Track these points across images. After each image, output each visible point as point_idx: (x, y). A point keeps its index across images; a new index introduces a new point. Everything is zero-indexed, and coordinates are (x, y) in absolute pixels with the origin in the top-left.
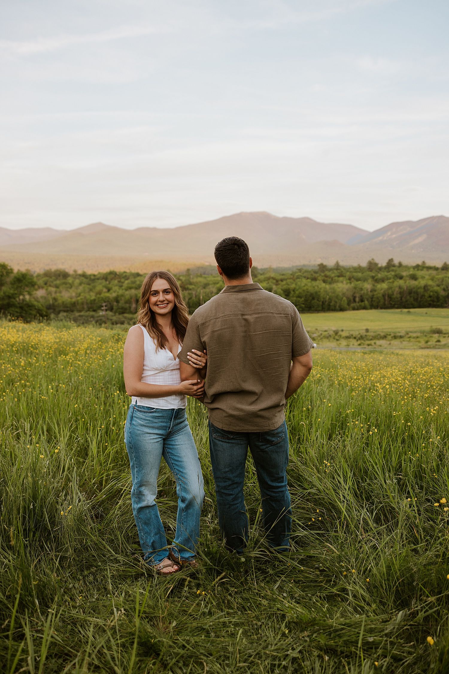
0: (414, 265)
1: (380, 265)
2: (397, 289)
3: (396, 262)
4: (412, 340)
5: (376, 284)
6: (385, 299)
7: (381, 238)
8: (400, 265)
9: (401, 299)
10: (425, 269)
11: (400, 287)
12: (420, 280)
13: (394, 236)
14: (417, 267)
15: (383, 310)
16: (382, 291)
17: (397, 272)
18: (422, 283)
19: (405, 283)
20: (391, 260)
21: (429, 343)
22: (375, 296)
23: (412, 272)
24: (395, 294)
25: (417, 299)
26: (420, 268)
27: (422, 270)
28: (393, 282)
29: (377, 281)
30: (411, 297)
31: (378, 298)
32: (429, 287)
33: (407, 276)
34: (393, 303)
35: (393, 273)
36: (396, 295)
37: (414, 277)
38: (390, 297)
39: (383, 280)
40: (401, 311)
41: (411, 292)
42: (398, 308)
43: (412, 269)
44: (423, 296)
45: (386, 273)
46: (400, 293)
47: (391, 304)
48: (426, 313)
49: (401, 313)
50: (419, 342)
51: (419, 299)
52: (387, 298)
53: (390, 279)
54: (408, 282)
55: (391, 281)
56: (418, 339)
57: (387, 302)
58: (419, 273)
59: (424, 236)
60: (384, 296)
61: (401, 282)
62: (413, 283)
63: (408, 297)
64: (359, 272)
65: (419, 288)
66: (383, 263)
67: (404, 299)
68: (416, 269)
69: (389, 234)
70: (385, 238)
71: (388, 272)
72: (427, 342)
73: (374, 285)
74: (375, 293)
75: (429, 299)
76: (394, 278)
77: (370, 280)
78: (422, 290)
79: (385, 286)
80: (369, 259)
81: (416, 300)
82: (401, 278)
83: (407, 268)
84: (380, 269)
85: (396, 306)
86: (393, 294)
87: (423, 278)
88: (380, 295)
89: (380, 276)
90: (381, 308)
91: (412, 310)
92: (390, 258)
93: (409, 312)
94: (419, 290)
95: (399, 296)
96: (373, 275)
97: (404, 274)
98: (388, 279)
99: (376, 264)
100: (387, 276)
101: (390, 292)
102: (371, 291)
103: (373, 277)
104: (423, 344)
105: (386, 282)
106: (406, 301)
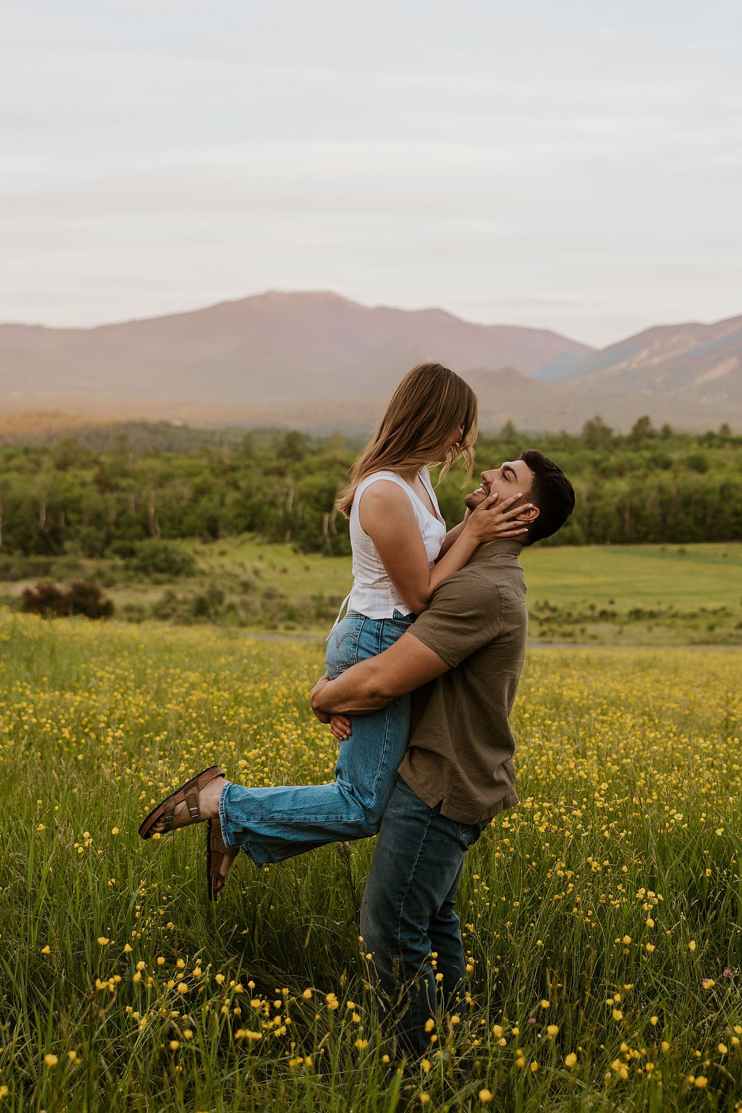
0: (702, 431)
1: (615, 434)
2: (654, 494)
3: (657, 425)
4: (680, 622)
5: (602, 481)
6: (622, 520)
7: (623, 365)
8: (667, 433)
9: (664, 520)
10: (728, 446)
11: (661, 490)
12: (712, 471)
13: (656, 360)
14: (709, 439)
15: (618, 547)
16: (616, 500)
17: (658, 452)
18: (716, 478)
19: (675, 478)
20: (644, 422)
21: (718, 631)
22: (598, 512)
23: (694, 450)
24: (648, 505)
25: (704, 519)
26: (716, 442)
27: (720, 447)
28: (645, 476)
29: (604, 472)
30: (688, 514)
31: (605, 517)
32: (733, 491)
33: (682, 462)
34: (644, 530)
35: (647, 454)
36: (652, 510)
37: (698, 465)
38: (636, 513)
39: (620, 472)
40: (663, 550)
41: (687, 501)
42: (655, 541)
43: (695, 445)
44: (719, 511)
45: (631, 455)
46: (662, 504)
47: (638, 532)
48: (725, 556)
49: (663, 554)
50: (696, 628)
51: (709, 520)
52: (627, 516)
53: (638, 467)
54: (681, 475)
55: (639, 473)
56: (694, 622)
57: (627, 528)
58: (713, 455)
59: (732, 362)
60: (620, 511)
61: (665, 477)
62: (695, 479)
63: (681, 515)
64: (563, 450)
65: (708, 492)
66: (623, 427)
67: (670, 520)
68: (705, 445)
69: (644, 354)
70: (634, 366)
71: (637, 450)
72: (711, 628)
73: (596, 484)
74: (599, 504)
75: (734, 520)
76: (648, 467)
77: (588, 472)
78: (716, 498)
79: (622, 485)
80: (591, 417)
81: (701, 521)
82: (666, 465)
83: (684, 440)
84: (617, 443)
85: (651, 537)
86: (643, 507)
87: (721, 466)
88: (612, 509)
89: (613, 460)
90: (615, 542)
91: (690, 548)
92: (641, 414)
93: (682, 552)
94: (708, 498)
95: (657, 511)
96: (597, 457)
97: (675, 456)
98: (633, 468)
99: (607, 431)
100: (630, 461)
101: (636, 500)
102: (589, 499)
103: (596, 464)
104: (702, 633)
105: (629, 475)
106: (677, 525)
